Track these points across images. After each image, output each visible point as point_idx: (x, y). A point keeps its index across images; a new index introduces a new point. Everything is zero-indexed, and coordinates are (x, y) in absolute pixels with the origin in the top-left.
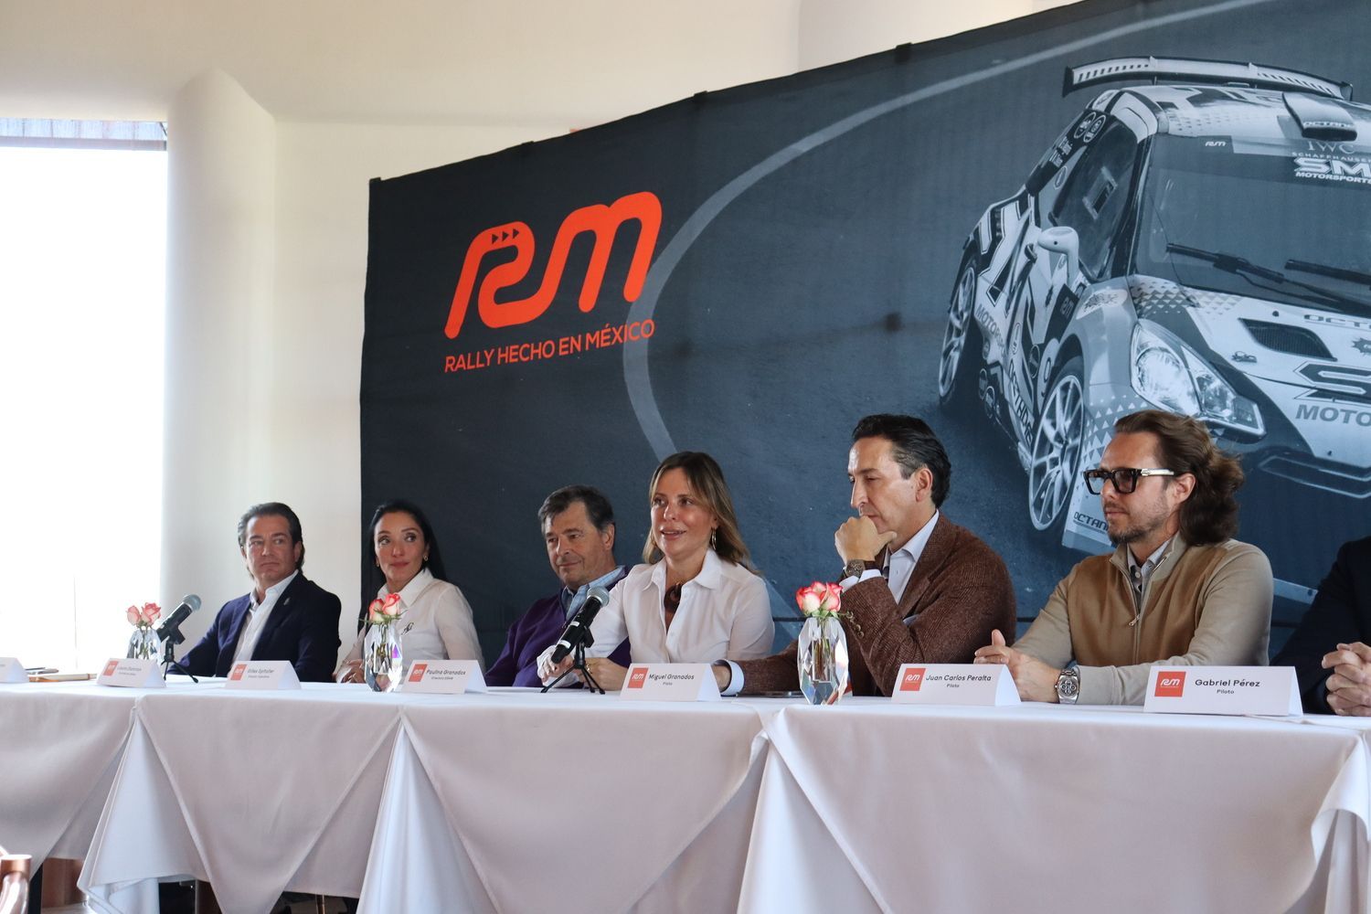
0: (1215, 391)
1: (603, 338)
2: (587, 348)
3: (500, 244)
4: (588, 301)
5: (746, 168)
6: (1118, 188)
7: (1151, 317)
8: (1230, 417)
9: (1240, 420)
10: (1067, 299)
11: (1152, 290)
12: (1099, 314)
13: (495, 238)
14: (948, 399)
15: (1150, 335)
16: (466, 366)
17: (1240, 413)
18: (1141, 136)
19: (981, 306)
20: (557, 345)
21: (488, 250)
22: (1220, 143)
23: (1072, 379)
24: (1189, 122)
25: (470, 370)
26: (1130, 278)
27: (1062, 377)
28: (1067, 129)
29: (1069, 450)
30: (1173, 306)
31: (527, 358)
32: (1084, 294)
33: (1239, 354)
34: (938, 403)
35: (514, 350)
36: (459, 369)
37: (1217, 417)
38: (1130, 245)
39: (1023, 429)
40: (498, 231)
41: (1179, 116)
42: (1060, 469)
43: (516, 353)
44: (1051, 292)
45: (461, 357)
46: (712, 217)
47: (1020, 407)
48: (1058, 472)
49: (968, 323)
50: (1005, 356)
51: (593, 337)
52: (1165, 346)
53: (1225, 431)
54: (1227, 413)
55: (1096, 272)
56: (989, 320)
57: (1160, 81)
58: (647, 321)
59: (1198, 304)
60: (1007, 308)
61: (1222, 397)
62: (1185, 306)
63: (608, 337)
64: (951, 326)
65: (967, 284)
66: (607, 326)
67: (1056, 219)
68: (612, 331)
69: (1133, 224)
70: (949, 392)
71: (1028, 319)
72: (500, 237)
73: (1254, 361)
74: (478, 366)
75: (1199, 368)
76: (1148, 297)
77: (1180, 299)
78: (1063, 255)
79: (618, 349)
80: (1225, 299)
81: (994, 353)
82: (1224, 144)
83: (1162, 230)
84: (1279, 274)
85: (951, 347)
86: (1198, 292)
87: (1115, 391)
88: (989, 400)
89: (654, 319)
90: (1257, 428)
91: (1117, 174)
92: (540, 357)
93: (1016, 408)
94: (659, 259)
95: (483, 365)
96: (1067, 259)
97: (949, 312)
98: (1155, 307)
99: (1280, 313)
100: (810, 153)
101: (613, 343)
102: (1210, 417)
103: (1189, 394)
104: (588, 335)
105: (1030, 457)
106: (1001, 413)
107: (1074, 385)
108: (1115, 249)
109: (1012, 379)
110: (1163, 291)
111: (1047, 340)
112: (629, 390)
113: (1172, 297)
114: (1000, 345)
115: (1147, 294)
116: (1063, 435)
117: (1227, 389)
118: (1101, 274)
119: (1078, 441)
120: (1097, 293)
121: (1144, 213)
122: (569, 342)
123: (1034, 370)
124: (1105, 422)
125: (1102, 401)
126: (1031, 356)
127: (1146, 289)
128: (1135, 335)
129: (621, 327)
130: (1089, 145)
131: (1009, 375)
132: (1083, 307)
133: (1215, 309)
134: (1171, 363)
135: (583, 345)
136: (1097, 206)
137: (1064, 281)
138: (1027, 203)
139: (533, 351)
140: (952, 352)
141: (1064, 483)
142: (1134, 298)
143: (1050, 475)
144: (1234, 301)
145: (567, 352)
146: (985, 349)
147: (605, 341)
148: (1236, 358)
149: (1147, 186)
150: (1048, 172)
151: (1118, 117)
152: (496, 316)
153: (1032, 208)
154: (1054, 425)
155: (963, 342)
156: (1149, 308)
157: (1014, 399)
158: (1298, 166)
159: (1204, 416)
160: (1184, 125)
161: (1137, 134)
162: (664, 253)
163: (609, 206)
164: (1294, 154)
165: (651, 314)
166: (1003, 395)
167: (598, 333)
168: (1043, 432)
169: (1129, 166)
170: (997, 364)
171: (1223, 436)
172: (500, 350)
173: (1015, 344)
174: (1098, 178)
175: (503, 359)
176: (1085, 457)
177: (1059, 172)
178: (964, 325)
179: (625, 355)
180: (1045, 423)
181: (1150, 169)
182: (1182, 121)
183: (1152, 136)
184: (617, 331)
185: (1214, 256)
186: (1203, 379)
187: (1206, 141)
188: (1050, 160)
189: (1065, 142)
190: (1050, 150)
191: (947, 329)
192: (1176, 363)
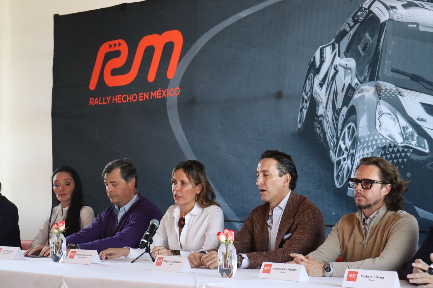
0: (410, 133)
1: (158, 94)
2: (151, 98)
3: (113, 49)
4: (151, 77)
5: (219, 22)
6: (372, 43)
7: (384, 100)
8: (415, 144)
9: (419, 146)
10: (351, 90)
11: (385, 88)
12: (363, 97)
13: (110, 46)
14: (302, 130)
15: (384, 107)
16: (99, 103)
17: (419, 143)
18: (382, 20)
19: (315, 90)
20: (138, 96)
21: (108, 51)
22: (414, 26)
23: (352, 124)
24: (402, 16)
25: (100, 105)
26: (376, 82)
27: (348, 123)
28: (352, 15)
29: (350, 155)
30: (393, 95)
31: (126, 101)
32: (357, 88)
33: (420, 118)
34: (297, 131)
35: (120, 97)
36: (97, 104)
37: (410, 144)
38: (376, 67)
39: (332, 145)
40: (112, 43)
41: (398, 13)
42: (347, 163)
43: (121, 99)
44: (344, 86)
45: (96, 99)
46: (204, 43)
47: (331, 135)
48: (346, 164)
49: (310, 98)
50: (325, 112)
51: (154, 93)
52: (390, 112)
53: (413, 150)
54: (414, 142)
55: (363, 79)
56: (319, 96)
58: (176, 88)
59: (403, 95)
60: (326, 92)
61: (412, 136)
62: (398, 96)
63: (160, 94)
64: (303, 98)
65: (310, 81)
66: (160, 89)
67: (347, 54)
68: (162, 91)
69: (378, 58)
70: (302, 127)
71: (335, 97)
72: (113, 45)
73: (425, 121)
74: (104, 103)
75: (403, 123)
76: (383, 91)
77: (396, 92)
78: (349, 70)
79: (164, 99)
80: (414, 94)
81: (321, 111)
82: (416, 26)
83: (389, 62)
85: (303, 108)
86: (404, 90)
87: (370, 131)
88: (318, 131)
89: (180, 87)
90: (426, 149)
91: (372, 37)
92: (131, 101)
93: (329, 135)
94: (182, 60)
95: (106, 103)
96: (351, 72)
97: (303, 92)
98: (386, 95)
100: (246, 18)
101: (162, 97)
102: (407, 144)
103: (399, 133)
104: (152, 93)
105: (334, 156)
106: (323, 137)
107: (353, 127)
108: (370, 69)
109: (328, 123)
110: (389, 88)
111: (342, 106)
112: (170, 119)
113: (393, 91)
114: (323, 108)
115: (383, 90)
116: (348, 148)
117: (414, 132)
118: (365, 80)
119: (354, 151)
120: (363, 88)
121: (383, 55)
122: (143, 95)
123: (337, 119)
124: (365, 144)
125: (364, 134)
126: (336, 114)
127: (382, 87)
128: (378, 107)
129: (166, 90)
130: (361, 23)
131: (327, 121)
132: (357, 93)
133: (410, 97)
134: (392, 120)
135: (150, 97)
136: (364, 50)
137: (349, 82)
138: (335, 47)
139: (128, 98)
141: (348, 168)
142: (378, 91)
143: (343, 165)
144: (418, 95)
145: (142, 100)
146: (317, 109)
147: (159, 96)
148: (418, 119)
149: (384, 42)
150: (344, 33)
151: (374, 11)
152: (112, 81)
153: (337, 49)
154: (344, 143)
155: (308, 106)
156: (384, 95)
157: (329, 131)
159: (405, 143)
160: (400, 17)
161: (380, 19)
162: (184, 58)
163: (160, 35)
165: (178, 85)
166: (324, 130)
167: (156, 92)
168: (340, 147)
169: (377, 33)
170: (322, 116)
171: (412, 152)
172: (113, 96)
173: (329, 108)
174: (364, 38)
175: (115, 101)
176: (357, 158)
177: (348, 34)
178: (309, 98)
179: (167, 103)
180: (341, 142)
181: (386, 35)
182: (399, 15)
183: (386, 20)
184: (164, 91)
185: (411, 75)
186: (405, 127)
187: (408, 24)
188: (345, 28)
189: (351, 21)
190: (345, 23)
191: (302, 99)
192: (394, 120)
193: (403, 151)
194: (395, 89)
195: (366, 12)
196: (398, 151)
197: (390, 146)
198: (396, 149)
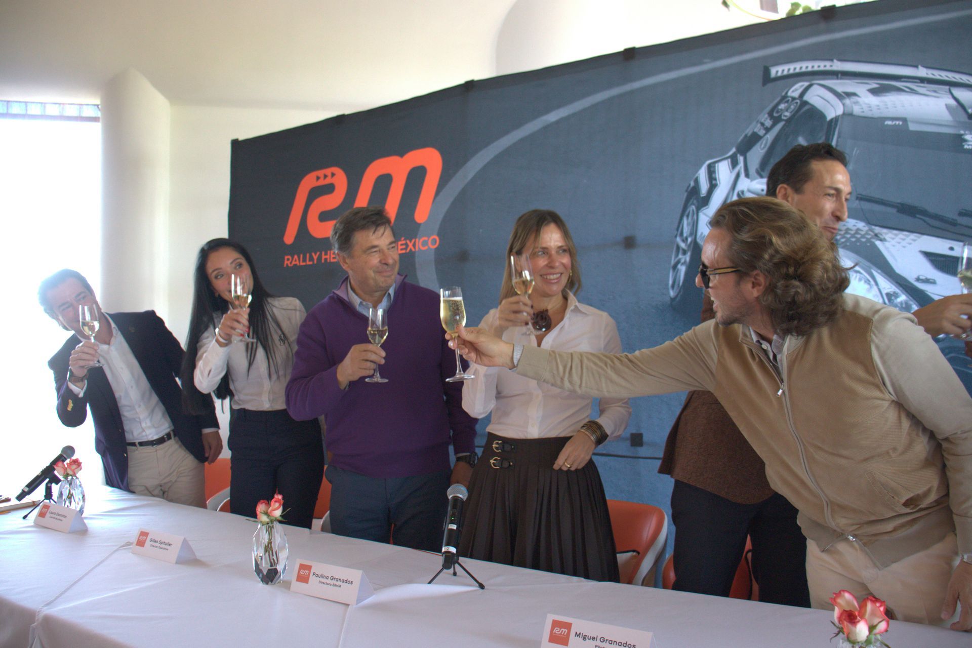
0: (902, 304)
3: (322, 182)
5: (506, 132)
7: (845, 247)
11: (845, 228)
13: (318, 178)
14: (677, 299)
16: (299, 263)
18: (830, 115)
19: (702, 233)
21: (314, 186)
22: (897, 123)
24: (870, 107)
25: (302, 266)
28: (768, 109)
30: (864, 240)
33: (921, 277)
34: (669, 302)
36: (296, 264)
40: (320, 173)
41: (861, 103)
45: (296, 257)
46: (482, 166)
49: (692, 247)
52: (858, 268)
57: (843, 77)
58: (432, 238)
59: (885, 239)
62: (873, 240)
63: (404, 247)
64: (678, 247)
65: (690, 218)
66: (403, 239)
67: (757, 174)
68: (406, 243)
70: (677, 295)
72: (322, 178)
73: (934, 283)
74: (308, 263)
75: (887, 286)
76: (842, 233)
77: (869, 234)
79: (411, 255)
80: (907, 236)
82: (901, 123)
84: (953, 219)
85: (678, 262)
86: (885, 231)
89: (438, 235)
94: (441, 194)
95: (311, 263)
97: (676, 236)
98: (848, 240)
99: (955, 248)
100: (557, 123)
101: (408, 251)
110: (854, 228)
113: (863, 233)
115: (841, 230)
117: (911, 303)
129: (413, 240)
130: (789, 121)
133: (899, 243)
134: (863, 282)
138: (737, 160)
140: (679, 266)
144: (915, 238)
147: (402, 249)
150: (752, 140)
151: (810, 102)
152: (321, 230)
153: (741, 164)
155: (688, 260)
156: (843, 240)
158: (965, 141)
160: (866, 109)
161: (826, 113)
162: (444, 189)
163: (402, 157)
164: (962, 132)
165: (436, 232)
172: (323, 253)
175: (326, 259)
177: (762, 140)
178: (689, 246)
179: (417, 260)
181: (839, 139)
182: (864, 106)
183: (839, 116)
184: (410, 242)
185: (898, 205)
186: (891, 295)
187: (884, 121)
188: (755, 130)
189: (767, 119)
190: (755, 123)
191: (675, 249)
192: (867, 281)
194: (866, 228)
195: (795, 104)
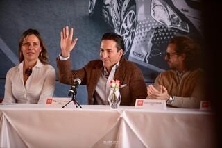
0: (176, 19)
8: (180, 27)
9: (183, 28)
17: (183, 26)
23: (133, 12)
27: (129, 11)
29: (131, 33)
33: (184, 9)
34: (88, 15)
37: (176, 26)
39: (117, 25)
42: (128, 38)
47: (116, 19)
50: (111, 2)
52: (161, 4)
53: (178, 31)
54: (179, 25)
61: (178, 21)
70: (92, 12)
73: (187, 11)
75: (171, 12)
81: (107, 1)
88: (106, 16)
90: (188, 30)
93: (114, 19)
103: (168, 19)
106: (109, 20)
109: (113, 10)
116: (129, 28)
119: (134, 30)
123: (121, 8)
124: (143, 25)
125: (142, 19)
131: (112, 8)
134: (163, 10)
141: (129, 42)
143: (125, 40)
148: (182, 10)
154: (126, 25)
157: (114, 16)
159: (173, 26)
166: (110, 15)
168: (123, 27)
170: (108, 5)
176: (136, 35)
180: (124, 24)
192: (165, 10)
193: (171, 31)
196: (167, 31)
197: (161, 28)
198: (165, 30)
